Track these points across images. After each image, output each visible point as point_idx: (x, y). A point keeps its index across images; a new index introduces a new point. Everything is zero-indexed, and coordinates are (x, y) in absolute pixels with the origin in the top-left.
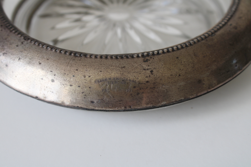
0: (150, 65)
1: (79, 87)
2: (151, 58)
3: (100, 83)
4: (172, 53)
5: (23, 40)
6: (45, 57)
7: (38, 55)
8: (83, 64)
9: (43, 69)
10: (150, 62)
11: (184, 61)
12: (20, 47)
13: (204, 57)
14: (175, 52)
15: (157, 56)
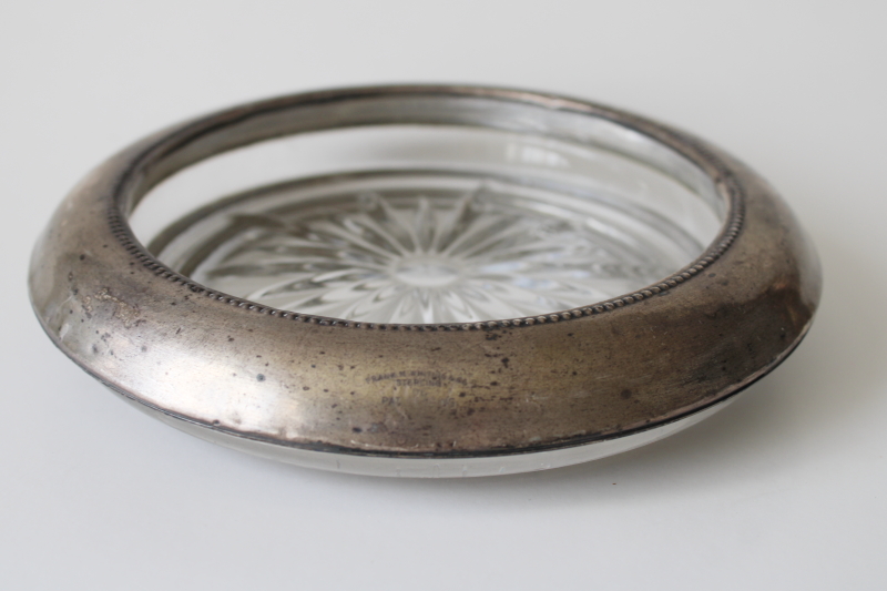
0: (501, 346)
1: (326, 391)
2: (505, 332)
3: (378, 383)
4: (558, 324)
5: (188, 292)
7: (226, 323)
8: (337, 340)
9: (237, 352)
10: (503, 339)
11: (587, 341)
12: (181, 306)
13: (638, 337)
14: (565, 323)
15: (520, 329)
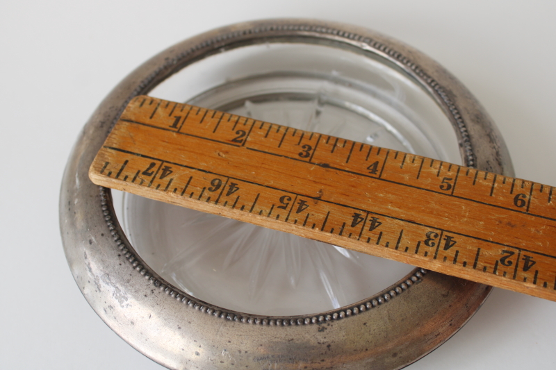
0: (326, 336)
1: (233, 364)
2: (329, 325)
3: (260, 361)
4: (358, 316)
5: (153, 287)
6: (186, 319)
7: (176, 315)
8: (237, 333)
9: (183, 337)
10: (327, 331)
11: (375, 328)
12: (150, 298)
13: (403, 320)
14: (362, 315)
15: (338, 322)
